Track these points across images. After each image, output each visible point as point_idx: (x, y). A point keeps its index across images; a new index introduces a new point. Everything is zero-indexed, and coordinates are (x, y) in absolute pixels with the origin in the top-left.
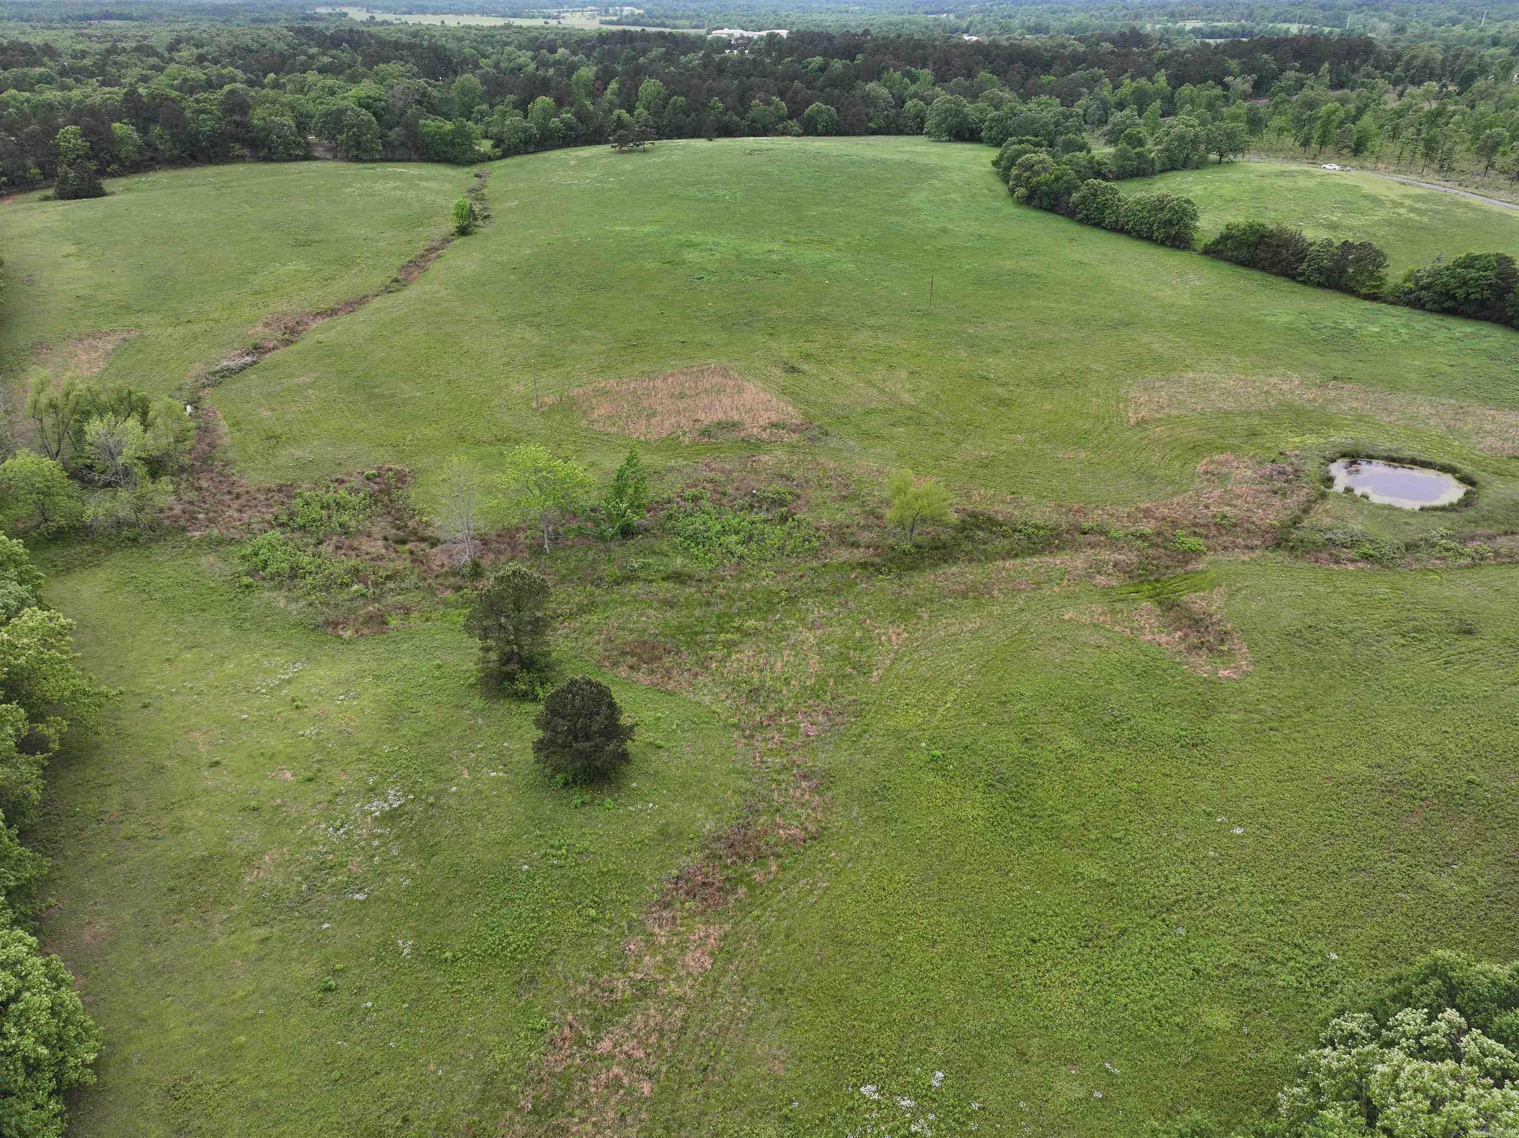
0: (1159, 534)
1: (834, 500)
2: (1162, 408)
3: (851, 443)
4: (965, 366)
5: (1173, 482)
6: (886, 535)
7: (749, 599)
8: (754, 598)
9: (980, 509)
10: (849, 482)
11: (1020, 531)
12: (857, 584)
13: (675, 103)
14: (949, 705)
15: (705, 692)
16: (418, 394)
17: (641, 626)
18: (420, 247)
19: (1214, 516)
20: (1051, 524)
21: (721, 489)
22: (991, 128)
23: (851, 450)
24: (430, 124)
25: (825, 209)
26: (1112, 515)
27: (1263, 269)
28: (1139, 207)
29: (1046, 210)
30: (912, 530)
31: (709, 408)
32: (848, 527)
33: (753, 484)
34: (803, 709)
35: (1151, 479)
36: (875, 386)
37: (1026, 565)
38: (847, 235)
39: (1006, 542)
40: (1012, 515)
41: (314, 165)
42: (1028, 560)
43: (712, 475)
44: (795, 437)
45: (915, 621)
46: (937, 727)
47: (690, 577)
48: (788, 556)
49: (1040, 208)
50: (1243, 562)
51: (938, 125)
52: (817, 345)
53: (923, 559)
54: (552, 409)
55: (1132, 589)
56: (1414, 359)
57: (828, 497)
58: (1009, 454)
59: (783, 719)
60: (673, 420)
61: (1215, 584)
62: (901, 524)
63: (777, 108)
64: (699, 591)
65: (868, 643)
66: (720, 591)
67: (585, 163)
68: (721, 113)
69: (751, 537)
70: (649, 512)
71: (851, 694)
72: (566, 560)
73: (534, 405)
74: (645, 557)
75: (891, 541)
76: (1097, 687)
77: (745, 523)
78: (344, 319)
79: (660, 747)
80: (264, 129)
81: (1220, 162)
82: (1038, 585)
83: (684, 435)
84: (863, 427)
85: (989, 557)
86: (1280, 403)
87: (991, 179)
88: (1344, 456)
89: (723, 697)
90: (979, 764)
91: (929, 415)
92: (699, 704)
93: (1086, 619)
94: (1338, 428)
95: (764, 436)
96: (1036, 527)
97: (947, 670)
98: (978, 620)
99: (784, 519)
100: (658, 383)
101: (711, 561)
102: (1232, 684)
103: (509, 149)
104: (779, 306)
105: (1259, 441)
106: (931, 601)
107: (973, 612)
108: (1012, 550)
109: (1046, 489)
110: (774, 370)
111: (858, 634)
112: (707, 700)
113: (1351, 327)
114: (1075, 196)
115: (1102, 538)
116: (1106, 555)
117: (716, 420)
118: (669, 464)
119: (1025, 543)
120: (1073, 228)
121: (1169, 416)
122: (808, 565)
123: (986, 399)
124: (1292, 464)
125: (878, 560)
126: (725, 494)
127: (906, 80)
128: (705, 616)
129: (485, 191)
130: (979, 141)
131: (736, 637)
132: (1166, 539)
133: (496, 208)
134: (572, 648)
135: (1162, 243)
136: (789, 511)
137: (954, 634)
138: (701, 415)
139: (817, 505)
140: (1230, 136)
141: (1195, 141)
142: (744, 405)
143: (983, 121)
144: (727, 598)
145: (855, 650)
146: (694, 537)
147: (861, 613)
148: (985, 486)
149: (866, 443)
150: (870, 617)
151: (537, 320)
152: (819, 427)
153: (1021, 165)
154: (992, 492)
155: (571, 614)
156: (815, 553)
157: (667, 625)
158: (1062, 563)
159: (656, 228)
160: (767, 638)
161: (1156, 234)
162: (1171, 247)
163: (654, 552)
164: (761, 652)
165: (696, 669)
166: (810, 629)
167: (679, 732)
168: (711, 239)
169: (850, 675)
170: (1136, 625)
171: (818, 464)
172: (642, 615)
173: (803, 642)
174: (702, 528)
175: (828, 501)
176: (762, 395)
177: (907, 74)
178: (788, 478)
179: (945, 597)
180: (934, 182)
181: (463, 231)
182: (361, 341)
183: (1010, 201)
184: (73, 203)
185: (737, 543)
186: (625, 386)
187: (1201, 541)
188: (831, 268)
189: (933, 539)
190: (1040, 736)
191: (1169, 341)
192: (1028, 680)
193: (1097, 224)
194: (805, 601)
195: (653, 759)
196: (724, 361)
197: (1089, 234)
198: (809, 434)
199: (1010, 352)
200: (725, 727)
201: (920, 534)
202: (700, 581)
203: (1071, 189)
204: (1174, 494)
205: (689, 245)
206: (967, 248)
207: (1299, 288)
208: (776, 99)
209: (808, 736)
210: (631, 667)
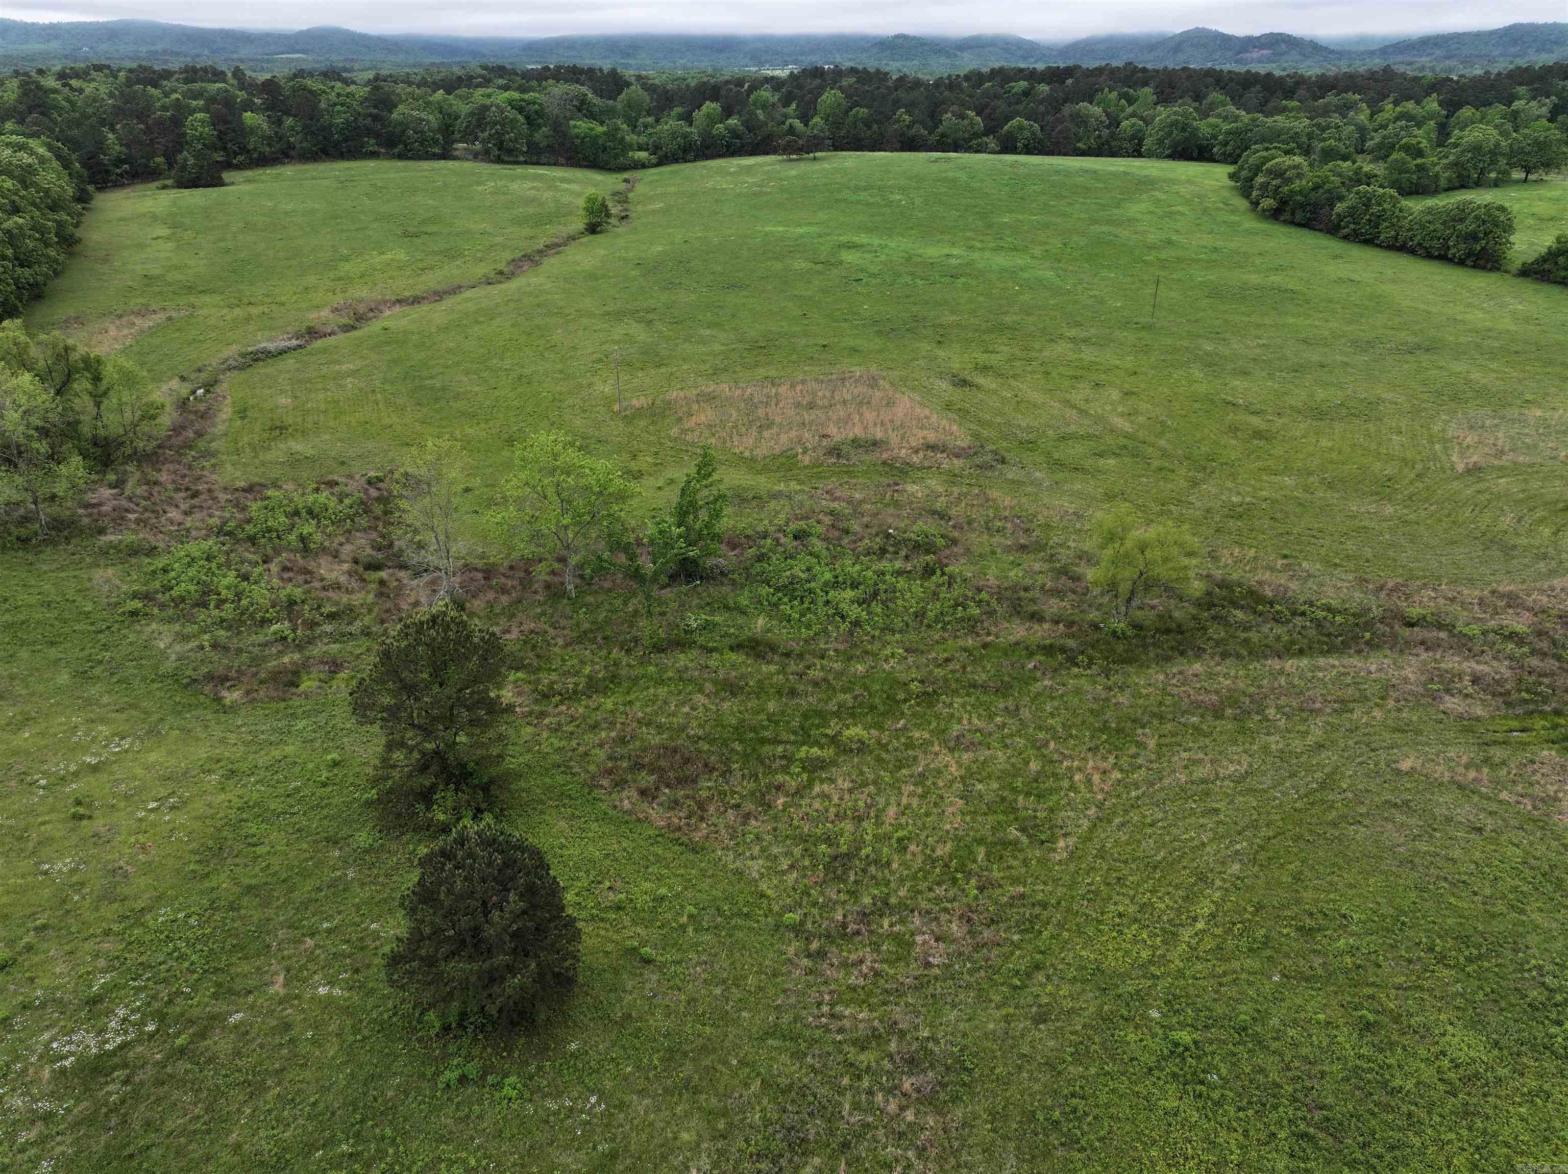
0: (1540, 634)
1: (1008, 550)
2: (1502, 452)
3: (1038, 474)
4: (1202, 388)
5: (1545, 557)
6: (1085, 606)
7: (858, 690)
8: (866, 689)
9: (1235, 576)
10: (1033, 526)
11: (1303, 614)
12: (1036, 680)
13: (855, 116)
14: (1200, 925)
15: (756, 850)
16: (477, 389)
17: (679, 720)
18: (540, 244)
20: (1353, 606)
21: (842, 525)
22: (1226, 143)
23: (1036, 483)
24: (581, 126)
25: (1020, 217)
26: (1452, 600)
28: (1429, 218)
29: (1299, 225)
30: (1129, 600)
31: (845, 422)
32: (1026, 589)
33: (890, 520)
34: (924, 905)
35: (1508, 551)
36: (1074, 407)
37: (1319, 669)
38: (1047, 243)
39: (1279, 630)
40: (1287, 589)
41: (450, 164)
42: (1322, 661)
43: (835, 505)
44: (958, 463)
45: (1133, 750)
46: (1181, 974)
47: (773, 648)
48: (929, 626)
49: (1293, 223)
51: (1160, 142)
52: (999, 357)
53: (1145, 646)
54: (639, 413)
55: (1515, 724)
57: (999, 545)
58: (1275, 502)
59: (886, 923)
60: (793, 434)
62: (1112, 586)
63: (972, 124)
64: (783, 671)
65: (1050, 783)
66: (815, 673)
67: (749, 169)
68: (908, 127)
69: (876, 594)
70: (733, 549)
71: (1016, 881)
72: (592, 609)
73: (616, 407)
74: (712, 613)
75: (1094, 615)
76: (1493, 916)
77: (869, 574)
78: (425, 308)
79: (648, 961)
80: (401, 123)
81: (1525, 180)
82: (1344, 706)
83: (804, 453)
84: (1056, 456)
85: (1256, 652)
87: (1226, 193)
89: (785, 864)
90: (1274, 1076)
91: (1153, 445)
92: (739, 873)
93: (1441, 771)
95: (915, 459)
96: (1329, 609)
97: (1194, 849)
98: (1245, 760)
99: (928, 572)
100: (783, 390)
101: (809, 627)
103: (666, 157)
104: (953, 312)
106: (1161, 718)
107: (1235, 743)
108: (1293, 642)
109: (1337, 554)
110: (938, 382)
111: (1034, 766)
112: (755, 867)
114: (1340, 207)
115: (1443, 635)
116: (1452, 662)
117: (851, 436)
118: (776, 488)
119: (1313, 633)
120: (1333, 245)
121: (1515, 463)
122: (961, 643)
123: (1234, 429)
125: (1071, 643)
126: (847, 532)
127: (1123, 101)
128: (783, 713)
129: (630, 195)
130: (1212, 159)
131: (828, 753)
132: (1555, 643)
134: (559, 750)
135: (1461, 263)
136: (939, 561)
137: (1203, 781)
138: (832, 430)
139: (980, 555)
140: (1541, 146)
141: (1495, 153)
142: (892, 421)
143: (1215, 137)
144: (824, 686)
145: (1028, 795)
146: (790, 589)
147: (1040, 728)
148: (1240, 544)
149: (1060, 476)
150: (1055, 738)
151: (650, 316)
152: (995, 452)
153: (1269, 172)
154: (1252, 553)
155: (575, 692)
156: (972, 625)
157: (719, 723)
158: (1380, 670)
159: (814, 229)
160: (879, 760)
161: (1453, 251)
162: (1474, 267)
163: (727, 608)
164: (864, 784)
165: (749, 806)
166: (951, 750)
167: (690, 929)
168: (876, 242)
169: (1015, 843)
170: (1537, 791)
171: (987, 500)
172: (683, 704)
173: (939, 772)
174: (803, 576)
175: (999, 550)
176: (918, 410)
177: (1123, 96)
178: (942, 516)
179: (1184, 713)
180: (1157, 193)
181: (593, 229)
182: (433, 330)
183: (1251, 215)
184: (186, 192)
185: (852, 602)
186: (738, 392)
188: (1026, 275)
189: (1160, 617)
190: (1397, 1019)
191: (1494, 371)
192: (1351, 886)
193: (1369, 241)
194: (948, 701)
195: (629, 985)
196: (874, 369)
197: (1357, 252)
198: (978, 460)
199: (1264, 374)
200: (777, 927)
201: (1139, 608)
202: (787, 655)
203: (1334, 198)
204: (1551, 574)
205: (851, 246)
206: (1200, 260)
208: (971, 114)
209: (928, 965)
210: (643, 793)
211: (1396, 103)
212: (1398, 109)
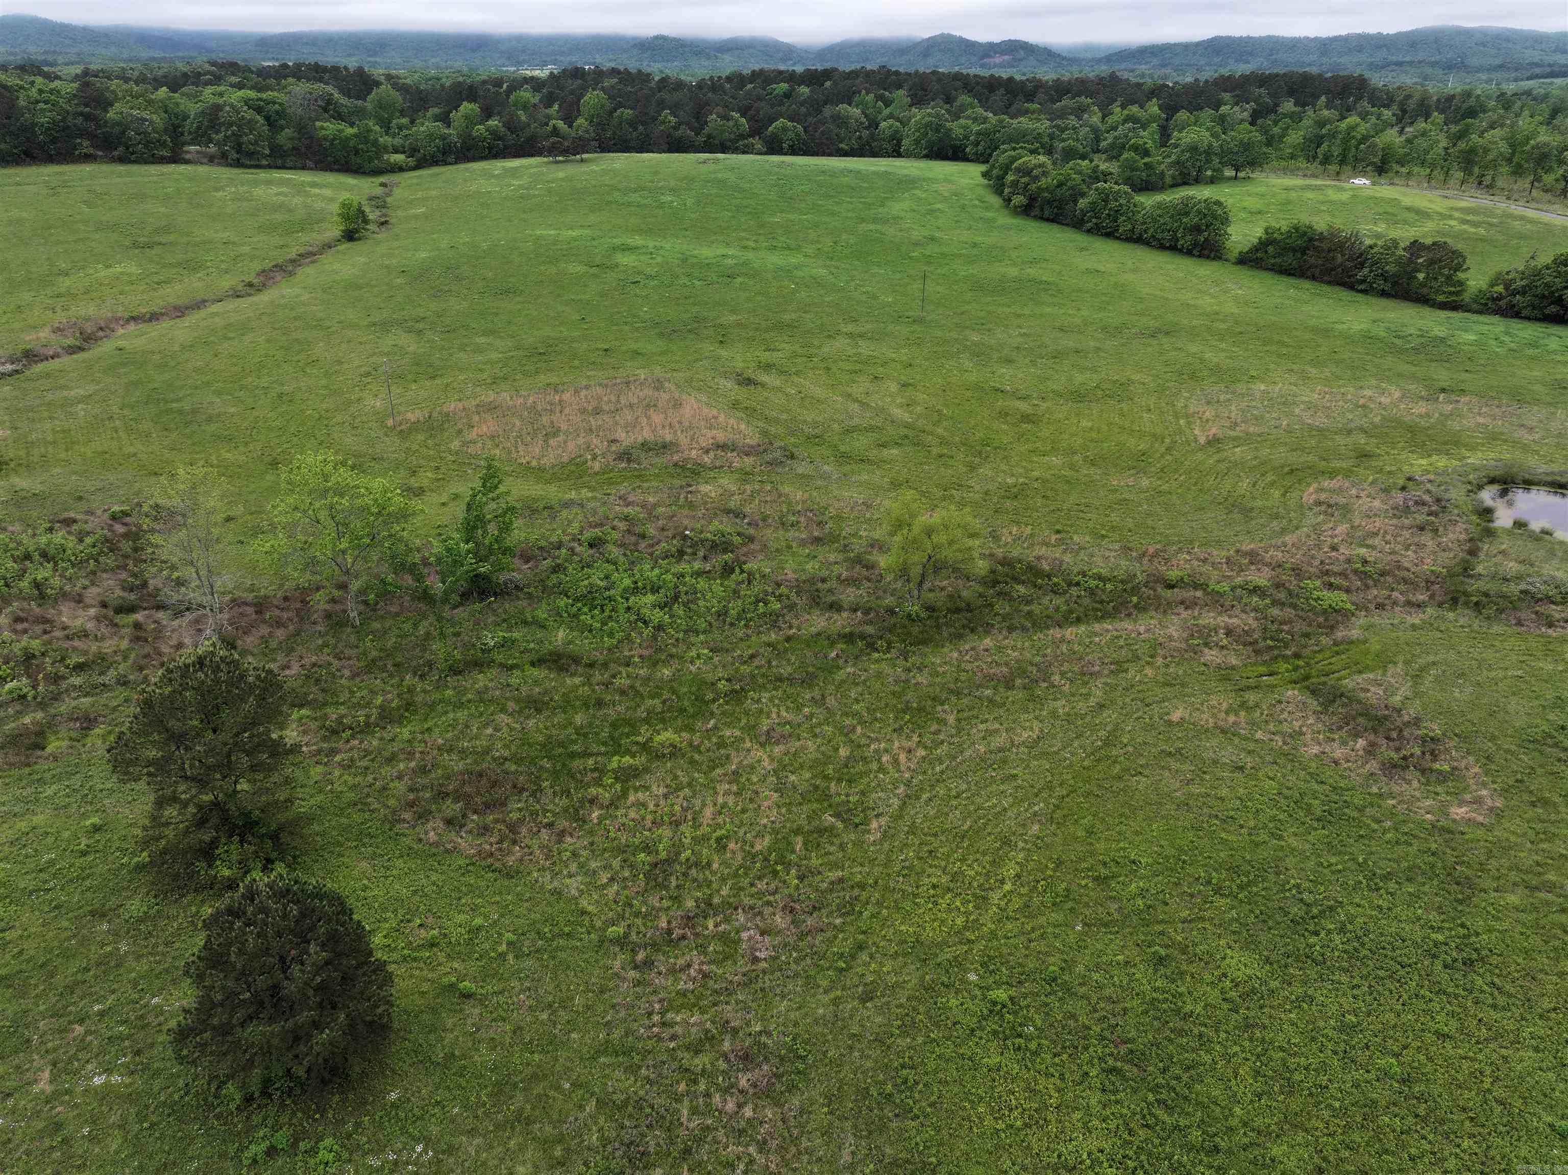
0: (1278, 586)
1: (803, 543)
2: (1236, 424)
3: (826, 467)
4: (973, 377)
5: (1277, 516)
6: (880, 593)
7: (666, 695)
8: (674, 692)
9: (1015, 553)
10: (824, 519)
11: (1078, 584)
12: (839, 668)
13: (620, 117)
14: (1008, 887)
15: (573, 867)
16: (232, 410)
17: (482, 743)
18: (293, 253)
19: (1348, 561)
20: (1120, 574)
21: (637, 530)
22: (977, 144)
23: (825, 477)
24: (329, 127)
25: (790, 216)
26: (1205, 561)
27: (1313, 278)
28: (1159, 212)
29: (1048, 220)
30: (920, 584)
31: (632, 426)
32: (823, 580)
33: (685, 522)
34: (747, 901)
35: (1247, 512)
36: (856, 400)
37: (1095, 634)
38: (818, 242)
39: (1059, 601)
40: (1061, 562)
41: (182, 168)
42: (1097, 627)
43: (629, 510)
44: (749, 461)
45: (935, 727)
46: (993, 935)
47: (576, 660)
48: (732, 624)
49: (1042, 218)
50: (1414, 627)
51: (917, 142)
52: (780, 354)
53: (938, 627)
54: (415, 427)
55: (1262, 669)
56: (1531, 370)
57: (794, 539)
58: (1045, 481)
59: (711, 924)
60: (581, 441)
61: (1384, 661)
62: (904, 572)
63: (737, 125)
64: (588, 682)
65: (860, 767)
66: (622, 682)
67: (514, 172)
68: (674, 128)
69: (676, 598)
70: (527, 562)
71: (834, 866)
72: (379, 636)
73: (390, 423)
74: (509, 629)
75: (889, 601)
76: (1257, 845)
77: (669, 577)
78: (165, 324)
79: (468, 996)
80: (119, 124)
81: (1236, 178)
82: (1119, 667)
83: (594, 459)
84: (842, 448)
85: (1039, 623)
86: (1384, 418)
87: (981, 191)
88: (1492, 481)
89: (604, 878)
90: (1083, 1019)
91: (932, 434)
92: (557, 892)
93: (1206, 719)
94: (1472, 448)
95: (707, 459)
96: (1100, 578)
97: (997, 815)
98: (1036, 725)
99: (728, 570)
100: (567, 396)
101: (611, 635)
102: (1480, 833)
103: (425, 160)
104: (733, 312)
105: (1374, 464)
106: (958, 693)
107: (1026, 710)
108: (1071, 612)
109: (1103, 526)
110: (723, 381)
111: (843, 752)
112: (573, 885)
113: (1442, 334)
114: (1082, 203)
115: (1199, 594)
116: (1209, 618)
117: (640, 440)
118: (567, 496)
119: (1087, 601)
120: (1081, 238)
121: (1247, 433)
122: (764, 638)
123: (1004, 414)
124: (1429, 491)
125: (870, 629)
126: (643, 536)
127: (880, 103)
128: (590, 725)
129: (389, 200)
130: (965, 159)
131: (640, 761)
132: (1290, 593)
133: (395, 216)
134: (353, 787)
135: (1189, 253)
136: (737, 559)
137: (1001, 750)
138: (621, 435)
139: (777, 550)
140: (1246, 146)
141: (1208, 152)
142: (680, 423)
143: (966, 137)
144: (631, 694)
145: (840, 780)
146: (590, 598)
147: (846, 714)
148: (1018, 523)
149: (847, 468)
150: (862, 722)
151: (421, 326)
152: (784, 449)
153: (1018, 170)
154: (1028, 530)
155: (367, 725)
156: (773, 620)
157: (525, 742)
158: (1148, 631)
159: (587, 232)
160: (692, 762)
161: (1181, 242)
162: (1199, 256)
163: (525, 623)
164: (679, 788)
165: (562, 824)
166: (762, 745)
167: (510, 957)
168: (651, 244)
169: (831, 830)
170: (1285, 728)
171: (780, 496)
172: (486, 725)
173: (752, 768)
174: (602, 584)
175: (794, 544)
176: (706, 411)
177: (880, 98)
178: (738, 514)
179: (978, 687)
180: (917, 192)
181: (350, 236)
182: (177, 348)
183: (1005, 212)
185: (654, 606)
186: (521, 400)
187: (1344, 597)
188: (799, 273)
189: (950, 597)
190: (1184, 950)
191: (1223, 350)
192: (1137, 833)
193: (1110, 234)
194: (756, 696)
195: (450, 1023)
196: (658, 371)
198: (768, 457)
199: (1027, 361)
200: (601, 942)
201: (930, 590)
202: (591, 665)
203: (1076, 195)
204: (1283, 531)
205: (626, 249)
206: (961, 255)
207: (1360, 297)
208: (736, 115)
209: (756, 960)
210: (449, 822)
211: (1123, 107)
212: (1126, 112)
